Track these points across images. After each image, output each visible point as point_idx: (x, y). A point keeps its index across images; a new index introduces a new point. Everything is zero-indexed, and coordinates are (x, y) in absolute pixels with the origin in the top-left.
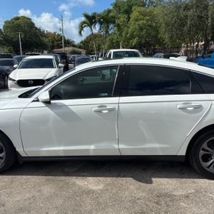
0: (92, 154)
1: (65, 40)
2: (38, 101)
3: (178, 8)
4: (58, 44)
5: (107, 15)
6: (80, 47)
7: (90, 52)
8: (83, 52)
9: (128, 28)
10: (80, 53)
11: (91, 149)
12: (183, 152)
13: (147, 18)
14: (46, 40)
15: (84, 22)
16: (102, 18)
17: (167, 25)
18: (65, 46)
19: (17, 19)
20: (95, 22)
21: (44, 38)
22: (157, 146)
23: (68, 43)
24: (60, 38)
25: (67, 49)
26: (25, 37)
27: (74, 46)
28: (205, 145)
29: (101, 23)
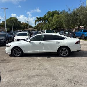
0: (38, 52)
1: (29, 26)
2: (28, 41)
3: (68, 16)
4: (26, 27)
5: (45, 18)
6: (35, 28)
7: (38, 30)
8: (36, 30)
9: (52, 22)
10: (35, 31)
11: (38, 51)
12: (57, 52)
13: (59, 18)
14: (22, 26)
15: (37, 20)
16: (43, 19)
17: (65, 21)
18: (29, 28)
19: (11, 18)
20: (41, 20)
21: (21, 25)
22: (51, 50)
23: (30, 27)
24: (27, 25)
25: (30, 29)
26: (14, 24)
27: (32, 28)
28: (61, 50)
29: (42, 20)
